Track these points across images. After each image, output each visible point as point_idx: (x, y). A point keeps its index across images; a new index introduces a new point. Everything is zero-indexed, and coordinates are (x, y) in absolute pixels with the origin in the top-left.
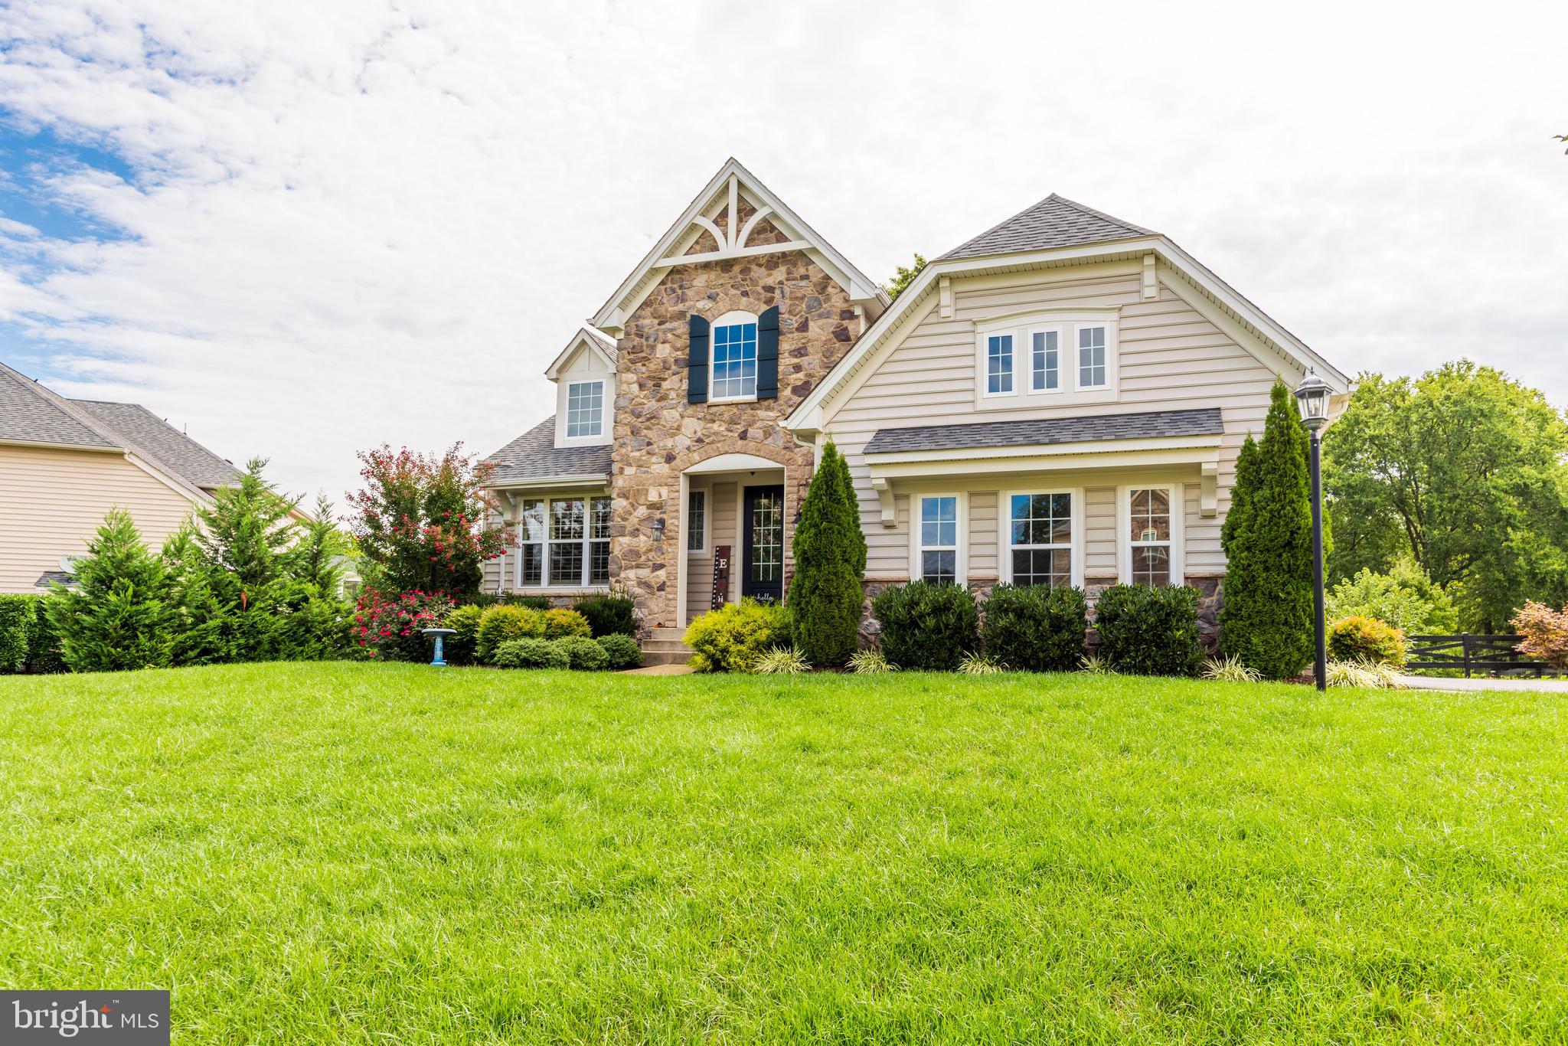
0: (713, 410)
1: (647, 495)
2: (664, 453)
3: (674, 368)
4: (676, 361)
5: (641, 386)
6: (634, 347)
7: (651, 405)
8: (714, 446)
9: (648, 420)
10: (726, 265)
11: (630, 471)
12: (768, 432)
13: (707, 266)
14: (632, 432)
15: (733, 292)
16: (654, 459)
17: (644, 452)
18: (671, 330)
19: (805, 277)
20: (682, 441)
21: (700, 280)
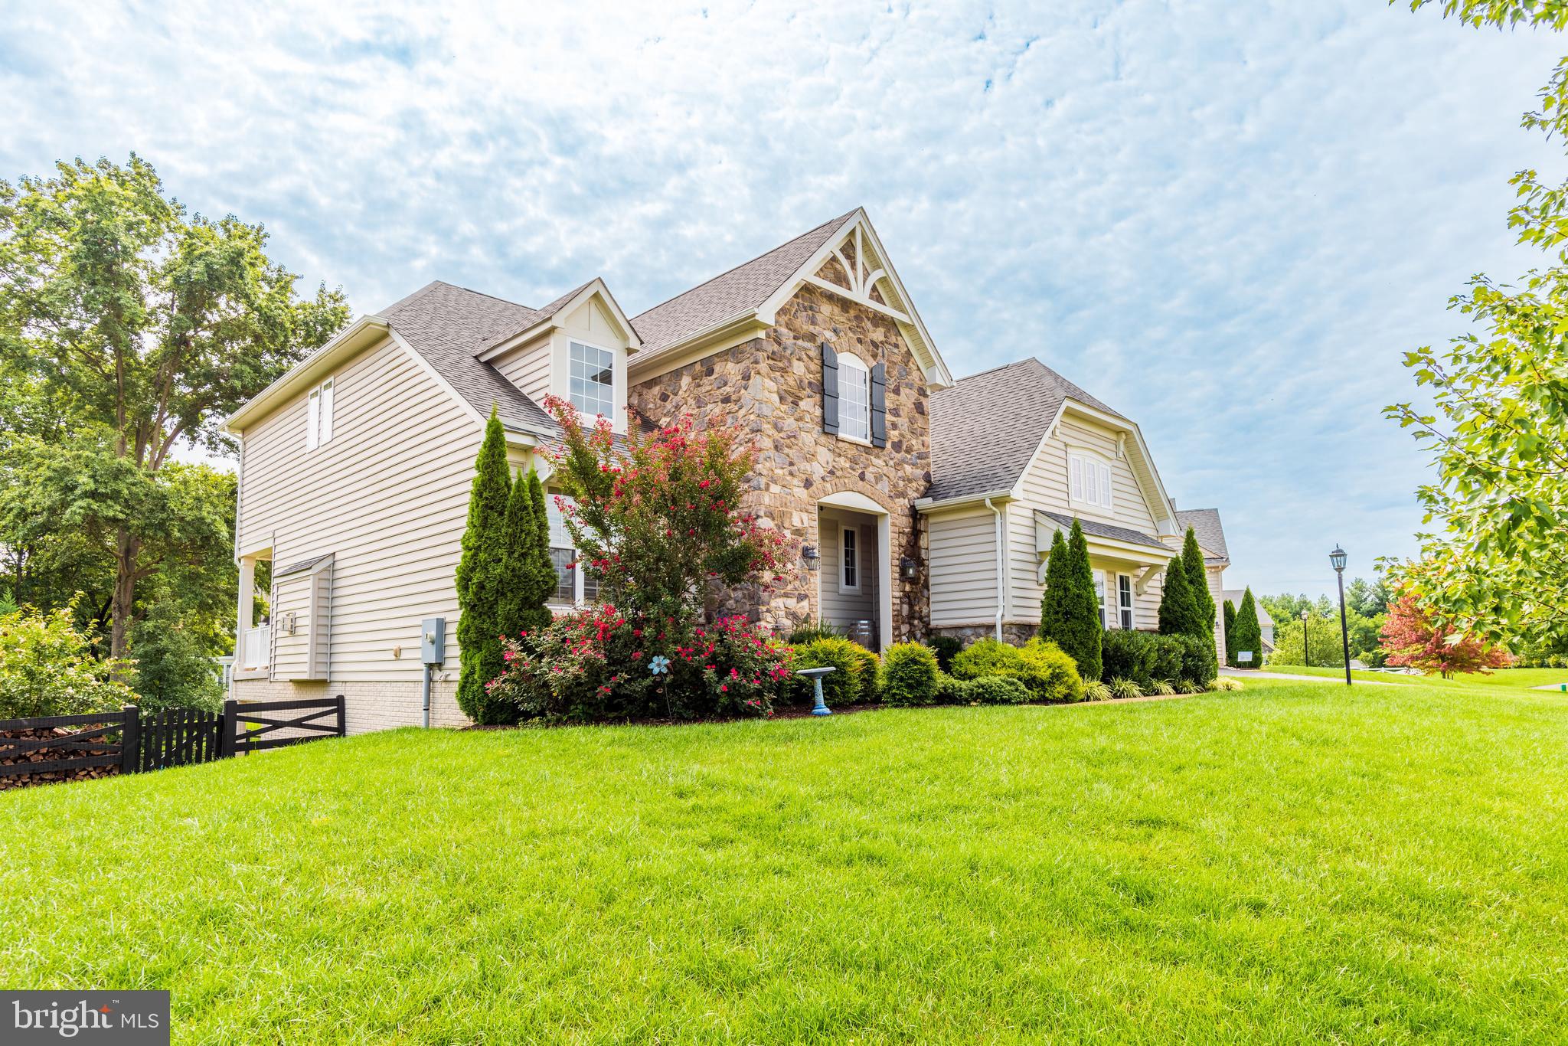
0: (841, 444)
1: (791, 518)
2: (804, 477)
3: (808, 391)
4: (810, 383)
5: (781, 398)
6: (773, 353)
7: (790, 423)
8: (842, 481)
9: (789, 437)
10: (845, 304)
11: (775, 489)
12: (878, 478)
13: (831, 297)
14: (776, 447)
15: (851, 334)
16: (795, 481)
17: (786, 471)
18: (805, 349)
19: (896, 346)
20: (818, 470)
21: (826, 309)
